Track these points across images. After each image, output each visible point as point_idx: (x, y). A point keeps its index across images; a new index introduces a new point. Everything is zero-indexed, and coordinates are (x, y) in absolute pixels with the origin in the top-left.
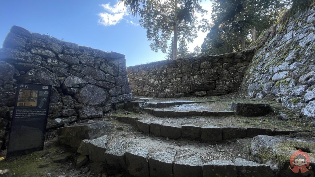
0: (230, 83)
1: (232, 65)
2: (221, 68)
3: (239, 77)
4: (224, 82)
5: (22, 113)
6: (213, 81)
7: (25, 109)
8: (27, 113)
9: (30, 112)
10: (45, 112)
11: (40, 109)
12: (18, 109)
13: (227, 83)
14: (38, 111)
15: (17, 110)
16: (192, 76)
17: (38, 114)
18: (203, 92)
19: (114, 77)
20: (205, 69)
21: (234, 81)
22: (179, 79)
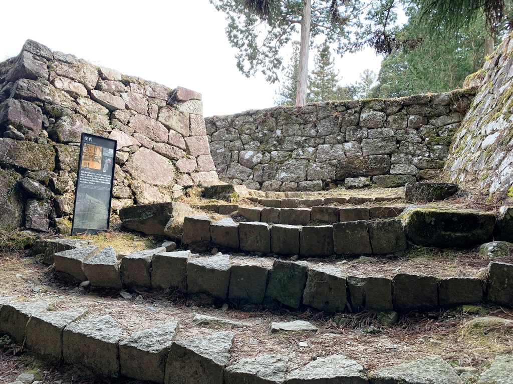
0: (421, 159)
1: (428, 121)
2: (404, 126)
3: (440, 147)
4: (410, 156)
5: (86, 176)
6: (386, 156)
7: (89, 171)
8: (91, 177)
9: (94, 177)
10: (109, 180)
11: (104, 173)
12: (82, 170)
13: (416, 160)
14: (102, 176)
15: (81, 172)
16: (339, 143)
17: (102, 181)
18: (363, 179)
19: (184, 137)
20: (369, 129)
21: (429, 156)
22: (311, 149)
